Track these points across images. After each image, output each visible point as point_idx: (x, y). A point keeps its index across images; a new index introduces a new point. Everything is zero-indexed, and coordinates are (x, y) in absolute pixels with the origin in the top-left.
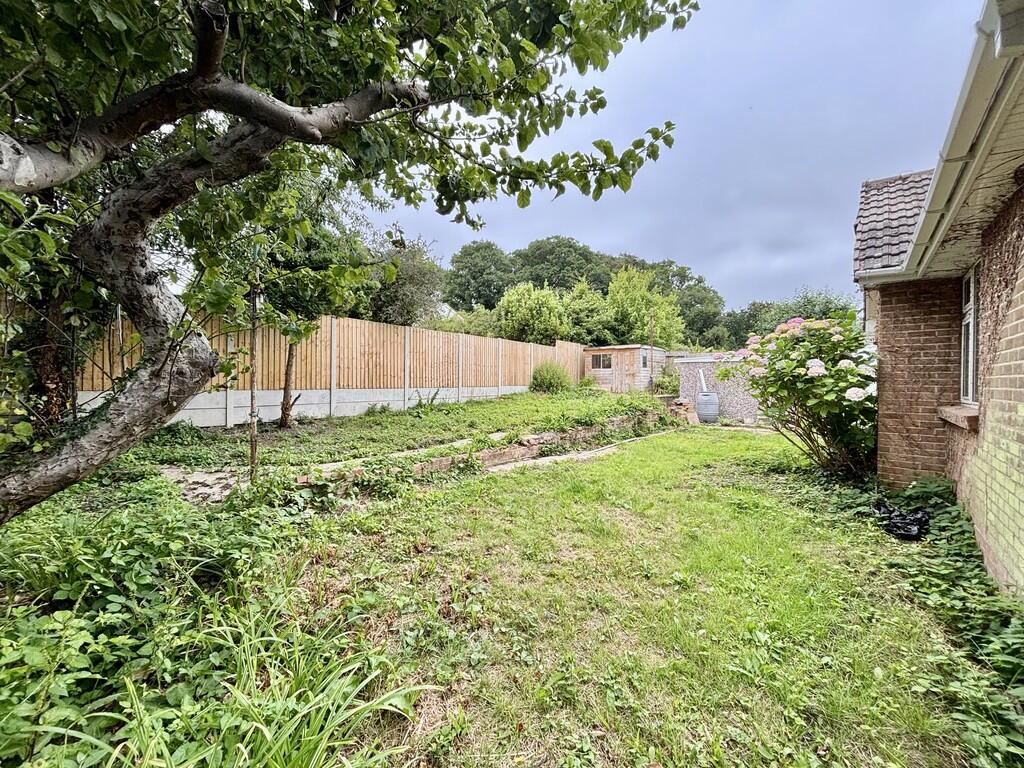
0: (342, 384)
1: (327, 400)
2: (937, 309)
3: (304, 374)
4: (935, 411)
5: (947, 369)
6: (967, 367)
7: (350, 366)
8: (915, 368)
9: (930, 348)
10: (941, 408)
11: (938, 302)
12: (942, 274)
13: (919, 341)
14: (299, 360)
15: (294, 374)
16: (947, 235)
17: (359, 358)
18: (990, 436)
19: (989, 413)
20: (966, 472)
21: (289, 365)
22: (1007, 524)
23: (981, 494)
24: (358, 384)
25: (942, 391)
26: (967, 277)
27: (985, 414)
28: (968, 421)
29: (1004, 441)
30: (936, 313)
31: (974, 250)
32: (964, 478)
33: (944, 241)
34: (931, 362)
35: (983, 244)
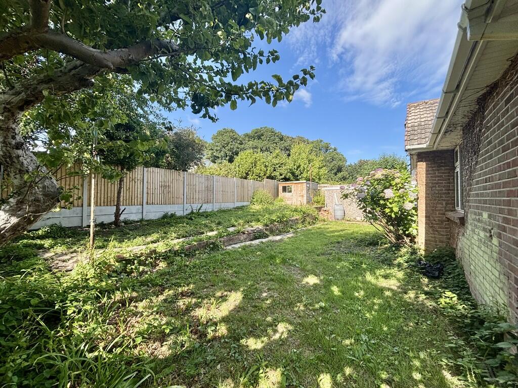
0: (149, 202)
1: (140, 211)
2: (443, 164)
3: (128, 198)
4: (445, 214)
5: (449, 193)
6: (458, 192)
7: (154, 192)
8: (434, 193)
9: (441, 183)
10: (447, 213)
11: (443, 161)
12: (445, 148)
13: (435, 180)
14: (125, 190)
15: (122, 197)
16: (447, 129)
17: (158, 188)
18: (470, 227)
19: (469, 216)
20: (460, 244)
21: (119, 193)
22: (480, 271)
23: (467, 256)
24: (158, 202)
25: (447, 204)
26: (456, 149)
27: (467, 217)
28: (460, 220)
29: (476, 230)
30: (442, 166)
31: (459, 137)
32: (458, 247)
33: (445, 132)
34: (442, 190)
35: (463, 133)
